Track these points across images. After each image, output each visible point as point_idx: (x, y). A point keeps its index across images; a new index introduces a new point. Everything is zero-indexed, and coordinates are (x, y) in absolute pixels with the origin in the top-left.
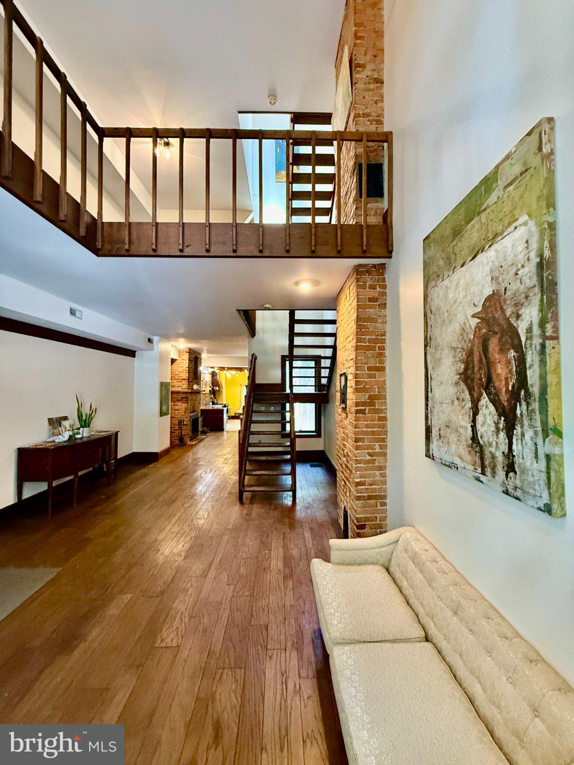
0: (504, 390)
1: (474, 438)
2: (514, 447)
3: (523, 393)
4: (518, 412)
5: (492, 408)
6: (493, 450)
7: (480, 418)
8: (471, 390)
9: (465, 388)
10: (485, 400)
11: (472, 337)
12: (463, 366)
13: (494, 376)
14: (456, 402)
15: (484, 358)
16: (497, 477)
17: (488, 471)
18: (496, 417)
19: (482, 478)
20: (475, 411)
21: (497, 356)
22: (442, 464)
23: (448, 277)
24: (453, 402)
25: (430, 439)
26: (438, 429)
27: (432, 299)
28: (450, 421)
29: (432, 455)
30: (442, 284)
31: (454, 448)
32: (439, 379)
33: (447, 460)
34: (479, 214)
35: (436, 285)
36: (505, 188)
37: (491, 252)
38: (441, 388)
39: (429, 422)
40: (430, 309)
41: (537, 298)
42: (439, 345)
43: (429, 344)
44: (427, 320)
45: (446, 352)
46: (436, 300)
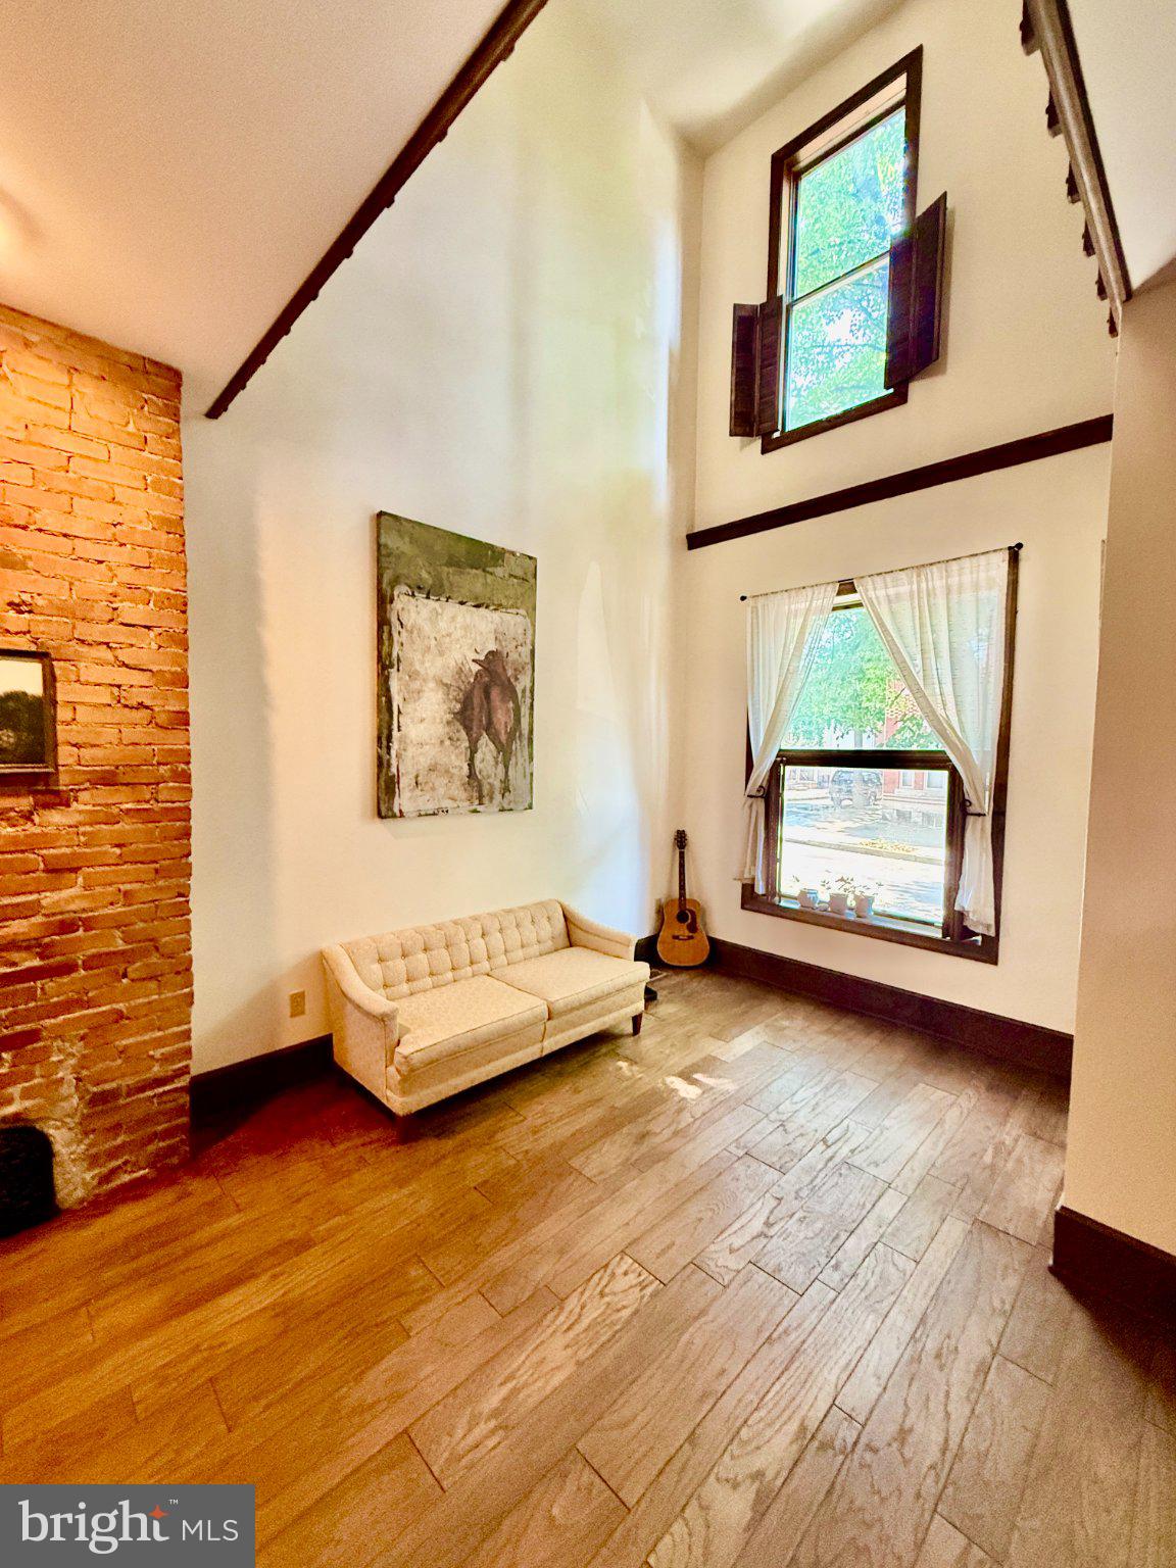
0: (503, 732)
1: (472, 775)
2: (510, 773)
3: (517, 734)
4: (514, 748)
5: (492, 746)
6: (491, 780)
7: (478, 756)
8: (468, 729)
9: (461, 728)
10: (485, 739)
11: (472, 680)
12: (458, 706)
13: (495, 720)
14: (448, 743)
15: (485, 703)
16: (494, 801)
17: (486, 800)
18: (495, 754)
19: (479, 808)
20: (473, 750)
21: (498, 703)
22: (420, 815)
23: (438, 600)
24: (442, 742)
25: (394, 792)
26: (412, 776)
27: (403, 609)
28: (436, 764)
29: (401, 811)
30: (426, 601)
31: (442, 791)
32: (418, 714)
33: (430, 807)
34: (484, 571)
35: (413, 595)
36: (511, 575)
37: (496, 616)
38: (422, 726)
39: (394, 770)
40: (399, 619)
41: (529, 672)
42: (417, 673)
43: (396, 667)
44: (390, 631)
45: (432, 685)
46: (413, 615)
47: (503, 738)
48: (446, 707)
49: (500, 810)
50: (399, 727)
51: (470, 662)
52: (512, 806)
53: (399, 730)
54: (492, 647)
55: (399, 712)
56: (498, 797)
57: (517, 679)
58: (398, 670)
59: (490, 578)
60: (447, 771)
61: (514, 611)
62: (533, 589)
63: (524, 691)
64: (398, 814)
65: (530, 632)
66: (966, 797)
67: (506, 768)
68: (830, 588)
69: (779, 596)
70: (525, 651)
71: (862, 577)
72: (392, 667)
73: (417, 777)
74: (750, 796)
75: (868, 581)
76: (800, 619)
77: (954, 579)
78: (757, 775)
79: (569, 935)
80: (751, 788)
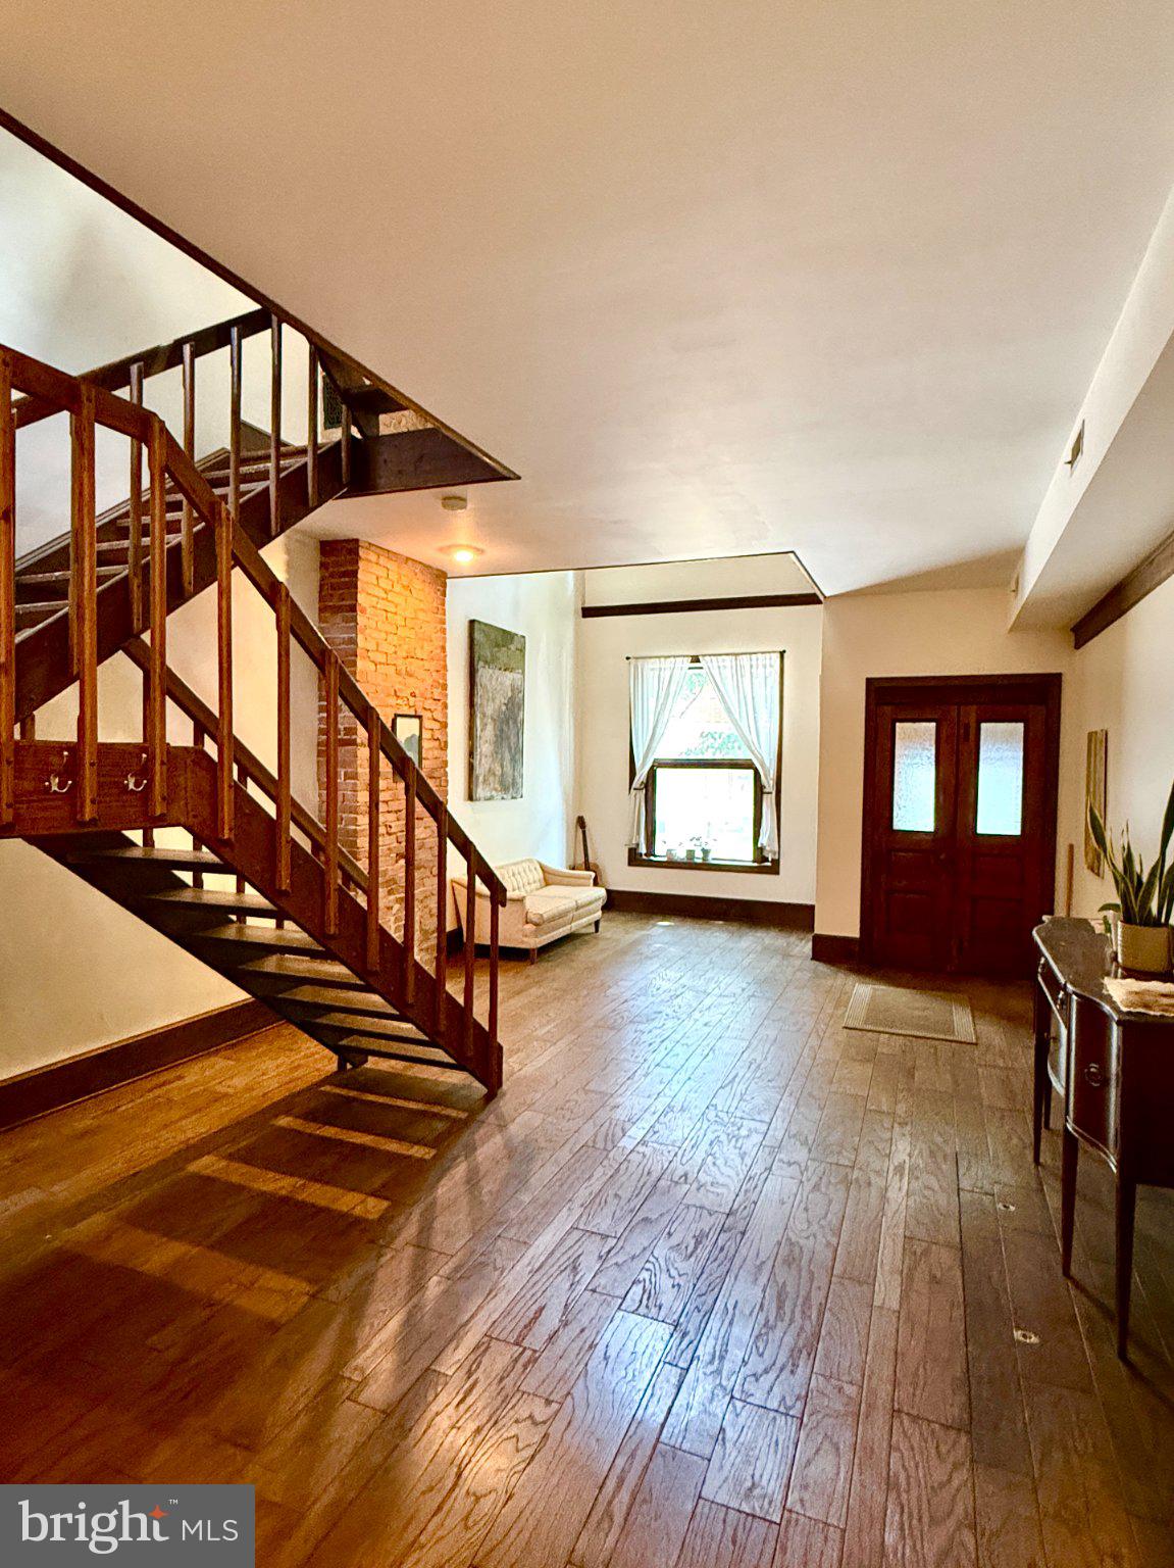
0: (513, 748)
1: (502, 775)
2: (515, 774)
3: (518, 749)
4: (516, 758)
5: (509, 757)
6: (508, 779)
7: (504, 763)
8: (501, 747)
9: (498, 746)
10: (506, 753)
11: (503, 716)
12: (498, 732)
13: (510, 740)
14: (494, 755)
15: (507, 729)
16: (510, 792)
17: (507, 791)
18: (510, 762)
19: (504, 796)
20: (503, 759)
21: (511, 730)
22: (486, 800)
23: (493, 668)
25: (477, 785)
26: (483, 776)
27: (482, 675)
28: (491, 768)
29: (479, 797)
30: (489, 669)
31: (492, 785)
32: (485, 738)
33: (488, 794)
34: (507, 648)
35: (486, 667)
36: (516, 649)
37: (511, 675)
38: (486, 744)
39: (477, 772)
40: (480, 682)
41: (522, 709)
42: (485, 713)
44: (477, 689)
45: (490, 720)
46: (485, 679)
47: (514, 751)
48: (494, 733)
49: (511, 798)
50: (479, 746)
51: (503, 705)
52: (515, 795)
53: (479, 748)
54: (510, 694)
55: (479, 737)
56: (511, 789)
57: (518, 714)
58: (479, 712)
59: (509, 653)
60: (495, 774)
61: (517, 671)
62: (524, 656)
65: (523, 684)
66: (762, 783)
67: (514, 770)
68: (685, 658)
69: (652, 659)
70: (521, 695)
74: (635, 789)
75: (707, 658)
76: (668, 673)
77: (754, 663)
78: (642, 775)
79: (545, 879)
80: (636, 784)
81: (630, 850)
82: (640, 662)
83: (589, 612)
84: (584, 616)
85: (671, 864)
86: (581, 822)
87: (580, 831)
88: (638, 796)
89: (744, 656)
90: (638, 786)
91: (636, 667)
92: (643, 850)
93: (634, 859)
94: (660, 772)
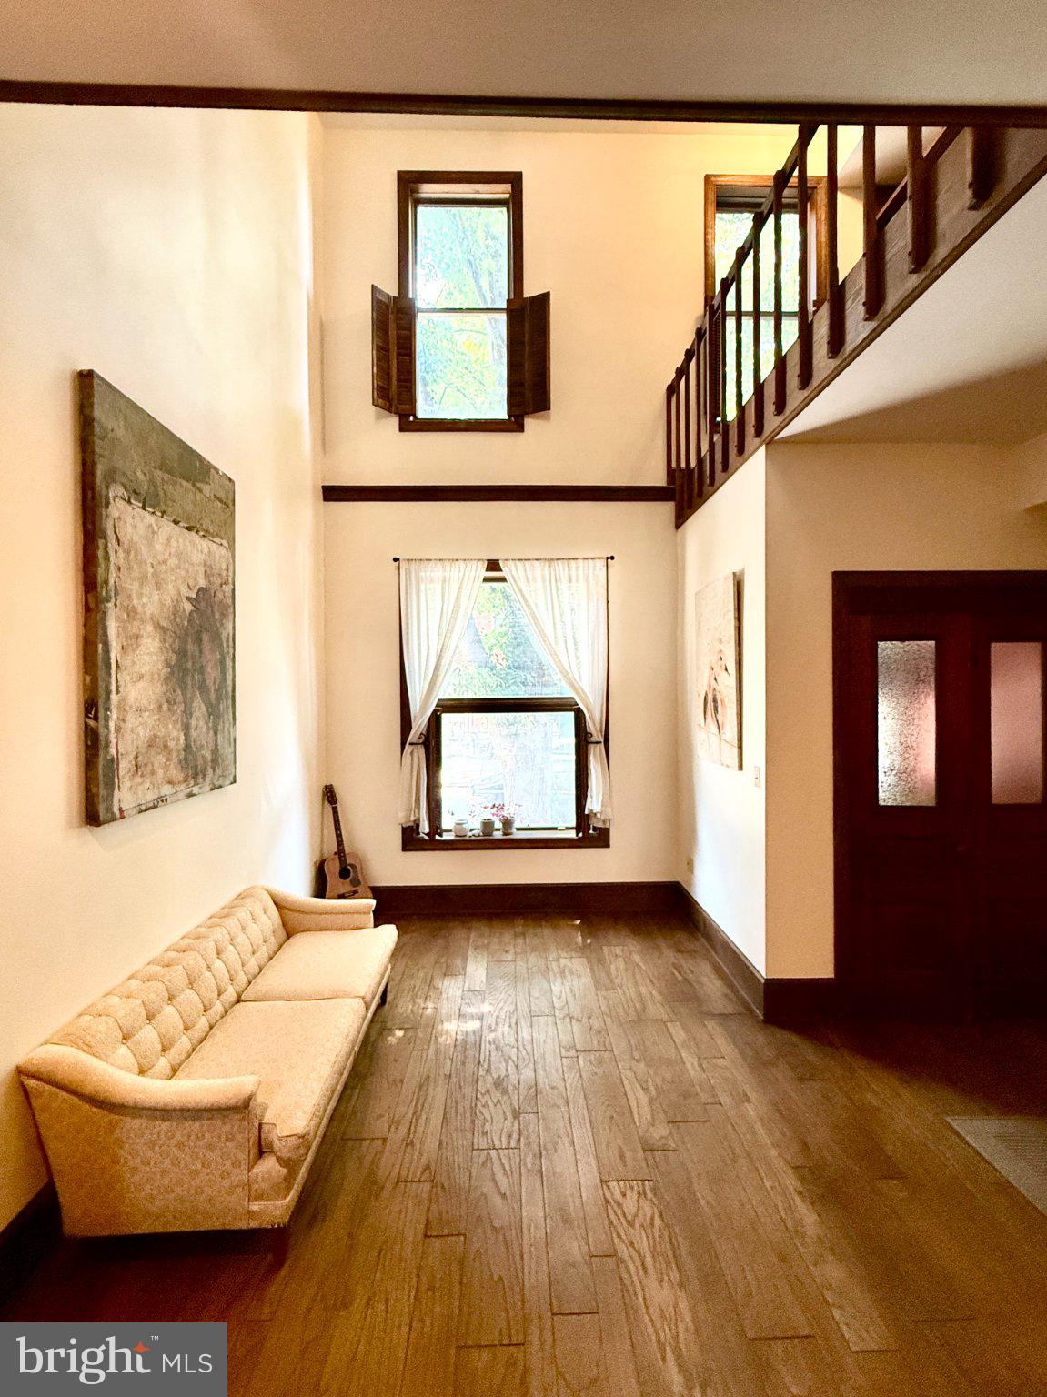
0: (212, 690)
1: (187, 747)
2: (218, 741)
3: (224, 692)
4: (221, 709)
5: (204, 709)
6: (203, 752)
7: (193, 722)
8: (184, 689)
9: (177, 686)
10: (197, 700)
11: (186, 623)
12: (174, 657)
13: (205, 675)
14: (165, 707)
15: (197, 653)
16: (206, 778)
17: (200, 778)
18: (206, 718)
19: (194, 790)
20: (188, 713)
21: (208, 654)
22: (141, 812)
23: (153, 513)
24: (160, 707)
25: (113, 783)
26: (131, 757)
27: (119, 518)
28: (155, 736)
29: (120, 809)
30: (141, 511)
31: (160, 773)
32: (137, 669)
33: (150, 797)
34: (194, 485)
35: (129, 502)
36: (215, 496)
37: (204, 544)
38: (141, 684)
39: (113, 751)
40: (115, 533)
41: (231, 617)
42: (134, 610)
43: (113, 600)
44: (106, 547)
45: (150, 628)
46: (130, 529)
47: (213, 696)
48: (163, 658)
49: (212, 789)
50: (118, 687)
51: (184, 600)
52: (220, 782)
53: (118, 692)
54: (202, 583)
55: (118, 666)
56: (210, 771)
57: (222, 624)
58: (116, 605)
59: (199, 496)
60: (166, 746)
61: (217, 540)
62: (233, 514)
63: (228, 638)
64: (118, 815)
65: (231, 568)
66: (588, 731)
67: (216, 734)
68: (480, 563)
69: (432, 563)
70: (227, 589)
71: (507, 560)
72: (108, 601)
73: (136, 757)
74: (411, 744)
75: (511, 563)
76: (455, 587)
77: (573, 573)
78: (419, 724)
79: (284, 924)
80: (413, 736)
81: (405, 830)
82: (413, 566)
83: (333, 493)
84: (327, 498)
85: (462, 844)
86: (329, 795)
87: (329, 808)
88: (415, 755)
89: (560, 562)
90: (414, 741)
91: (408, 572)
92: (425, 828)
93: (411, 840)
94: (447, 719)
